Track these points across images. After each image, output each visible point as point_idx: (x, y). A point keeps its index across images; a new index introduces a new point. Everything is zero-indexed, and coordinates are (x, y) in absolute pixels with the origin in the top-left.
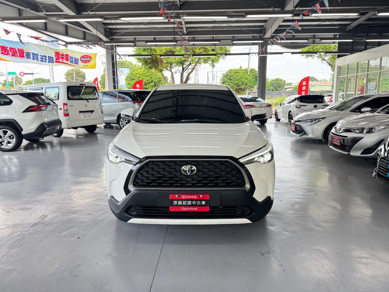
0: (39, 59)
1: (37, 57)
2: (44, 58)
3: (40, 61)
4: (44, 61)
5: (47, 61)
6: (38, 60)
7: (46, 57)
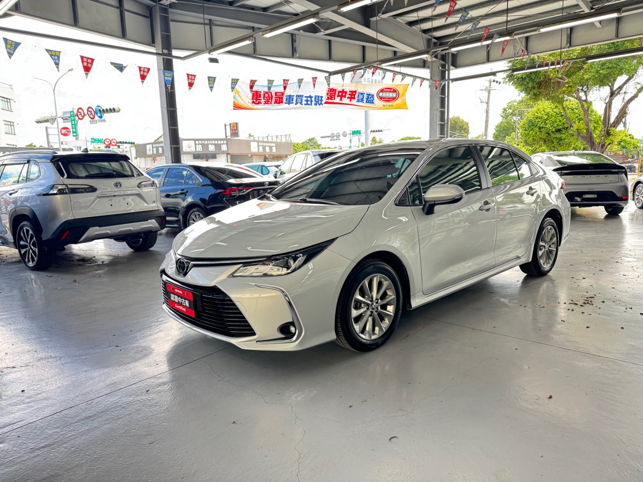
0: (304, 102)
1: (302, 99)
2: (309, 99)
3: (305, 104)
4: (309, 104)
5: (313, 102)
6: (302, 104)
7: (312, 97)
